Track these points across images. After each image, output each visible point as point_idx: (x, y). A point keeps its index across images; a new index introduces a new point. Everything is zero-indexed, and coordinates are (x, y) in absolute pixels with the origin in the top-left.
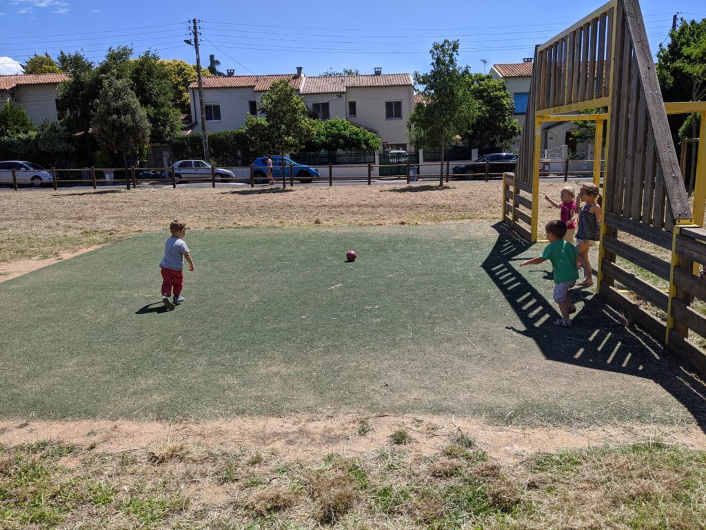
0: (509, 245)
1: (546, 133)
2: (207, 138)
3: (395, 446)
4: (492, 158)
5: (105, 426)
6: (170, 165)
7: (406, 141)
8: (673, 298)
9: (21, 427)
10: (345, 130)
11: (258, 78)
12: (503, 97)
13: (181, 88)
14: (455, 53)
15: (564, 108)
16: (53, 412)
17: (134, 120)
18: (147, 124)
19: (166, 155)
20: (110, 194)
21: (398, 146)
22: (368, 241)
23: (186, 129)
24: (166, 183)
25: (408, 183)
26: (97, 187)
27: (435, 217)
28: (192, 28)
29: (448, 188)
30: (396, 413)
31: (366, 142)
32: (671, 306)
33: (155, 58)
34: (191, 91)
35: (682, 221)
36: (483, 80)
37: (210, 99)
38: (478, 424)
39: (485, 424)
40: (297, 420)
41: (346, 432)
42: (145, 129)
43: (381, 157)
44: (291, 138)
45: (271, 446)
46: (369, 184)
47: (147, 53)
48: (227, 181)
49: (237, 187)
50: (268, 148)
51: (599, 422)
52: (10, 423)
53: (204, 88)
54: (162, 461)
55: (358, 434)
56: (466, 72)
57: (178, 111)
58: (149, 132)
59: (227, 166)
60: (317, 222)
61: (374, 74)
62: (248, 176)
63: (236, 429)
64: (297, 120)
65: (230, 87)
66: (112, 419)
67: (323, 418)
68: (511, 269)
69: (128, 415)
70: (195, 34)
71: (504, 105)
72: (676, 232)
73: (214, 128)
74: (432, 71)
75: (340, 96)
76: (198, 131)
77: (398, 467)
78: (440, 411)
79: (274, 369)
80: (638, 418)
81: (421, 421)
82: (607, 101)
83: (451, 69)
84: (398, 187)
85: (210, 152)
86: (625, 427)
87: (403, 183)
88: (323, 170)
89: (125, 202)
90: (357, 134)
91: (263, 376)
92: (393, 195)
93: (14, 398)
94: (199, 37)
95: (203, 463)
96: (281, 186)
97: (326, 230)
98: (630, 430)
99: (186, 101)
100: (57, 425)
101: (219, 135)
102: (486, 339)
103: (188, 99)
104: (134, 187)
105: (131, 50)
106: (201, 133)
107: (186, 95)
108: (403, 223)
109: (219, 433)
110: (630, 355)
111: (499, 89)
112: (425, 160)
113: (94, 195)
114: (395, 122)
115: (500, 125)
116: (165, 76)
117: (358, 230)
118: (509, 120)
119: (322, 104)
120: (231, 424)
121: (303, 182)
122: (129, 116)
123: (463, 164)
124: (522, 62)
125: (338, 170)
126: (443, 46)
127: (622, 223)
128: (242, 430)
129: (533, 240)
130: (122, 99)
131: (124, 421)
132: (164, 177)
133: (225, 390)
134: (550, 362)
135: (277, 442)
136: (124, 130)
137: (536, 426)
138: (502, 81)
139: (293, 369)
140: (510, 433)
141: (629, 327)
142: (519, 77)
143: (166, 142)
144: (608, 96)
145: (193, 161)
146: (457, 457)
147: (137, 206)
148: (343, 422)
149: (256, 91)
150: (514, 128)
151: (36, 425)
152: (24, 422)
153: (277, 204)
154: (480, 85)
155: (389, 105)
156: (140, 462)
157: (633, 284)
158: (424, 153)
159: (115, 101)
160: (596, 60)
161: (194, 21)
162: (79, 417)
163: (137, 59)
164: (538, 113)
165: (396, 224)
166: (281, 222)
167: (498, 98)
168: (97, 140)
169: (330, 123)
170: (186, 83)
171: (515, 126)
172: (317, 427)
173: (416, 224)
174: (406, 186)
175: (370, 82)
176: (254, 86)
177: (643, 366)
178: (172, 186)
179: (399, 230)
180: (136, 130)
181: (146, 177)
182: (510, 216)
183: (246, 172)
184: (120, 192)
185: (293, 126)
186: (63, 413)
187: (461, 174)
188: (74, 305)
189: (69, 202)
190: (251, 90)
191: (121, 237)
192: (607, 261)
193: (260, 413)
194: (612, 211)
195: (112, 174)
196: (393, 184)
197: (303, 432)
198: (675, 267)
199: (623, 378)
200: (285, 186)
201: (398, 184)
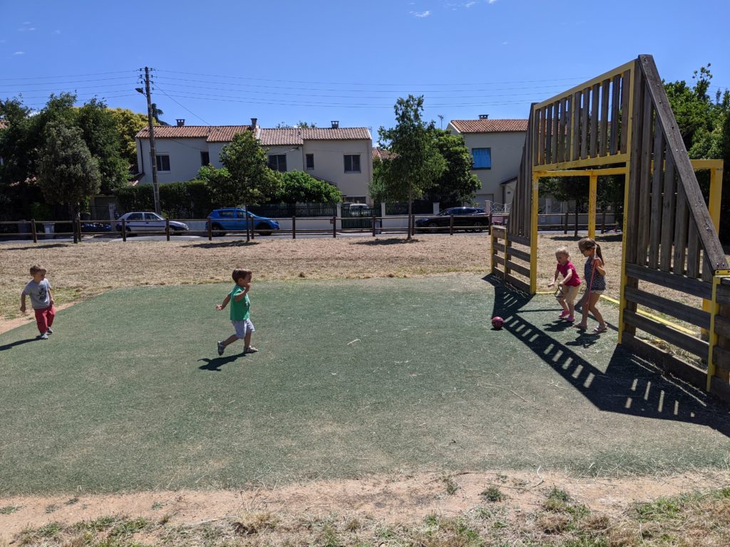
0: (509, 297)
1: (504, 189)
2: (158, 189)
3: (492, 503)
4: (454, 212)
5: (167, 498)
6: (116, 218)
7: (367, 194)
8: (714, 347)
9: (72, 502)
10: (305, 182)
11: (210, 129)
12: (462, 152)
13: (127, 137)
14: (419, 108)
15: (571, 164)
16: (102, 485)
17: (84, 170)
18: (97, 174)
19: (112, 207)
20: (57, 248)
21: (356, 199)
22: (364, 294)
23: (133, 180)
24: (112, 236)
25: (374, 236)
26: (37, 241)
27: (421, 270)
28: (144, 77)
29: (417, 241)
30: (476, 470)
31: (327, 195)
32: (713, 354)
33: (101, 105)
34: (137, 140)
35: (720, 272)
36: (442, 135)
37: (161, 149)
38: (563, 477)
39: (570, 476)
40: (376, 481)
41: (433, 491)
42: (95, 180)
43: (342, 209)
44: (256, 190)
45: (361, 510)
46: (335, 237)
47: (93, 101)
48: (180, 234)
49: (193, 240)
50: (232, 199)
51: (678, 469)
52: (56, 499)
53: (156, 138)
54: (253, 531)
55: (447, 493)
56: (432, 127)
57: (126, 161)
58: (99, 183)
59: (179, 218)
60: (301, 275)
61: (331, 127)
62: (203, 229)
63: (315, 493)
64: (263, 172)
65: (180, 138)
66: (174, 488)
67: (403, 479)
68: (522, 321)
69: (190, 484)
70: (147, 82)
71: (464, 160)
72: (716, 282)
73: (165, 179)
74: (397, 126)
75: (297, 148)
76: (147, 181)
77: (505, 524)
78: (520, 465)
79: (328, 429)
80: (713, 463)
81: (506, 477)
82: (624, 157)
83: (416, 124)
84: (364, 240)
85: (161, 203)
86: (704, 473)
87: (369, 236)
88: (285, 223)
89: (78, 257)
90: (318, 187)
91: (319, 437)
92: (366, 248)
93: (50, 471)
94: (151, 85)
95: (298, 531)
96: (245, 239)
97: (314, 284)
98: (710, 476)
99: (131, 150)
100: (112, 499)
101: (171, 187)
102: (533, 392)
103: (133, 148)
104: (80, 241)
105: (74, 97)
106: (152, 183)
107: (132, 144)
108: (391, 276)
109: (300, 499)
110: (677, 403)
111: (459, 144)
112: (387, 214)
113: (39, 250)
114: (353, 176)
115: (460, 180)
116: (113, 124)
117: (348, 283)
118: (469, 175)
119: (279, 156)
120: (308, 488)
121: (262, 234)
122: (78, 166)
123: (427, 217)
124: (478, 119)
125: (301, 223)
126: (408, 101)
127: (648, 275)
128: (323, 495)
129: (532, 292)
130: (71, 148)
131: (187, 491)
132: (109, 230)
133: (285, 454)
134: (605, 413)
135: (366, 505)
136: (74, 181)
137: (621, 477)
138: (461, 136)
139: (347, 429)
140: (598, 485)
141: (665, 376)
142: (477, 133)
143: (112, 193)
144: (626, 152)
145: (143, 213)
146: (560, 512)
147: (93, 261)
148: (426, 481)
149: (209, 142)
150: (473, 183)
151: (88, 499)
152: (72, 497)
153: (248, 258)
154: (439, 139)
155: (347, 158)
156: (227, 534)
157: (664, 333)
158: (387, 206)
159: (64, 150)
160: (609, 120)
161: (146, 69)
162: (135, 489)
163: (82, 106)
164: (535, 169)
165: (384, 277)
166: (262, 276)
167: (457, 153)
168: (43, 191)
169: (289, 175)
170: (132, 133)
171: (475, 180)
172: (400, 487)
173: (405, 277)
174: (373, 239)
175: (328, 136)
176: (207, 137)
177: (694, 413)
178: (122, 239)
179: (389, 283)
180: (85, 181)
181: (88, 230)
182: (501, 268)
183: (201, 224)
184: (67, 246)
185: (257, 178)
186: (115, 486)
187: (424, 228)
188: (72, 367)
189: (14, 257)
190: (204, 140)
191: (90, 294)
192: (629, 311)
193: (334, 476)
194: (635, 263)
195: (53, 227)
196: (359, 236)
197: (387, 493)
198: (716, 316)
199: (681, 426)
200: (248, 239)
201: (364, 236)
